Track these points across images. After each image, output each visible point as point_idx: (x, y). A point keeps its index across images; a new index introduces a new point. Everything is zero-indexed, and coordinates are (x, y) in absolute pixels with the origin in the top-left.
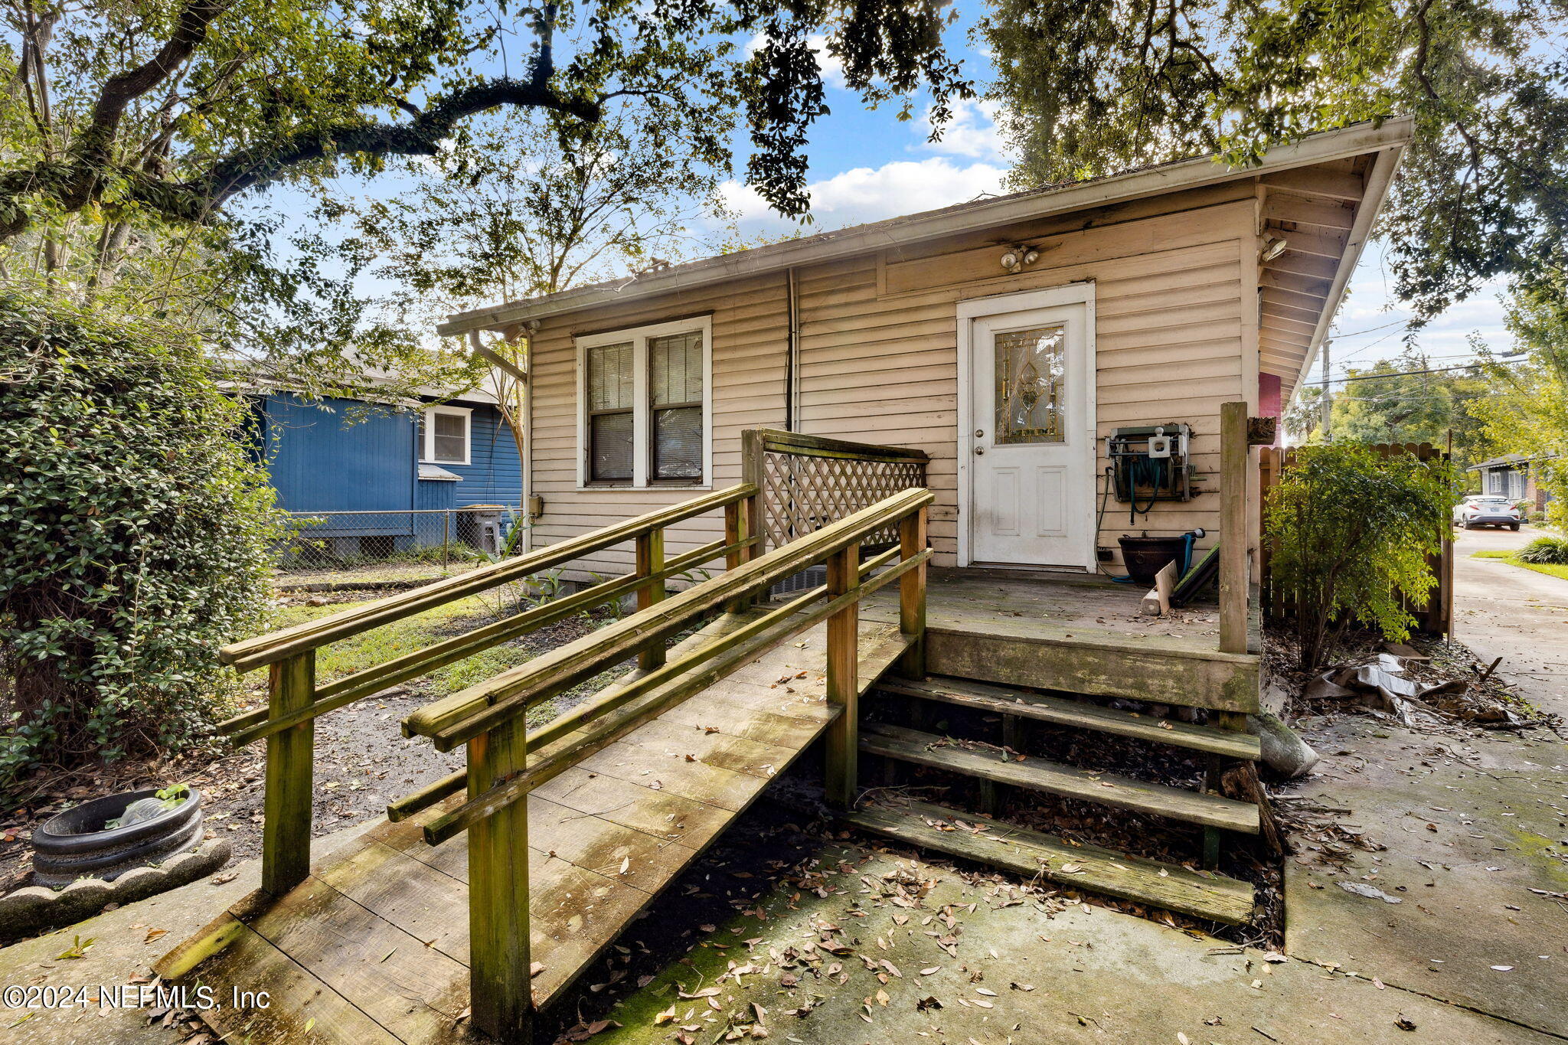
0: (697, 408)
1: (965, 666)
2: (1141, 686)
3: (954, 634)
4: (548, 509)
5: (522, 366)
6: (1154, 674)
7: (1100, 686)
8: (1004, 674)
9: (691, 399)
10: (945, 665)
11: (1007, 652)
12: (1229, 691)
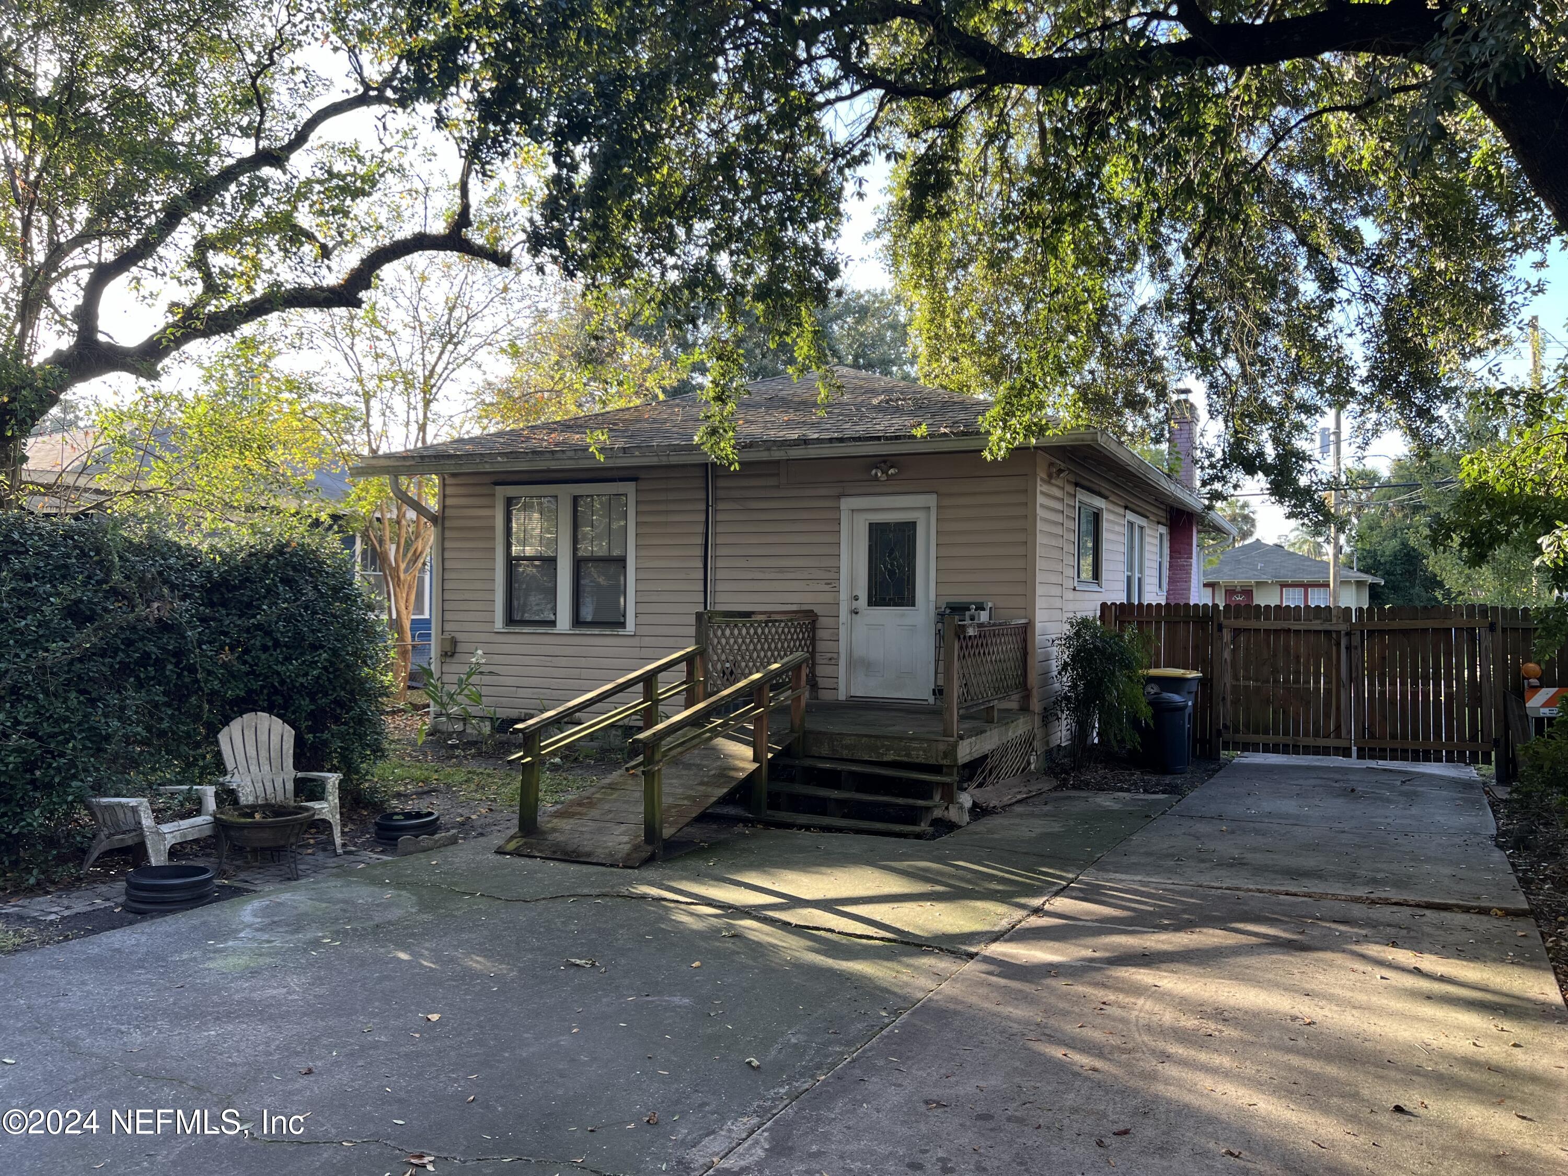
0: (621, 561)
1: (825, 751)
2: (908, 755)
3: (820, 733)
4: (460, 648)
5: (433, 504)
6: (915, 749)
7: (890, 757)
8: (845, 754)
9: (616, 553)
10: (815, 751)
11: (847, 741)
12: (945, 755)
